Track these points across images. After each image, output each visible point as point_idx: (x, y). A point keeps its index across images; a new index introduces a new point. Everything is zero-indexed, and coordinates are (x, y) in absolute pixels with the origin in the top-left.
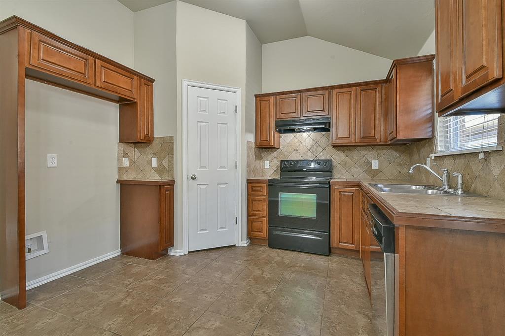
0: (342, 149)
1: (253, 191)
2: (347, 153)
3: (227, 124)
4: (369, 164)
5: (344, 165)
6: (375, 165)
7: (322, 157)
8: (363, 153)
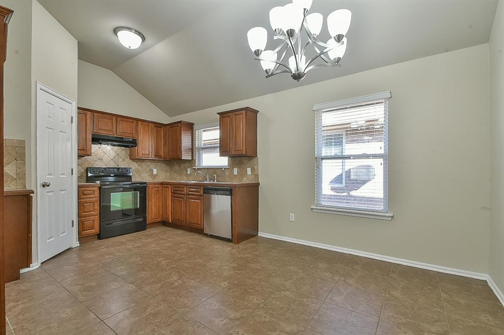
0: (136, 160)
1: (84, 194)
2: (139, 163)
3: (65, 133)
4: (152, 171)
5: (137, 171)
6: (155, 171)
7: (122, 165)
8: (148, 164)
